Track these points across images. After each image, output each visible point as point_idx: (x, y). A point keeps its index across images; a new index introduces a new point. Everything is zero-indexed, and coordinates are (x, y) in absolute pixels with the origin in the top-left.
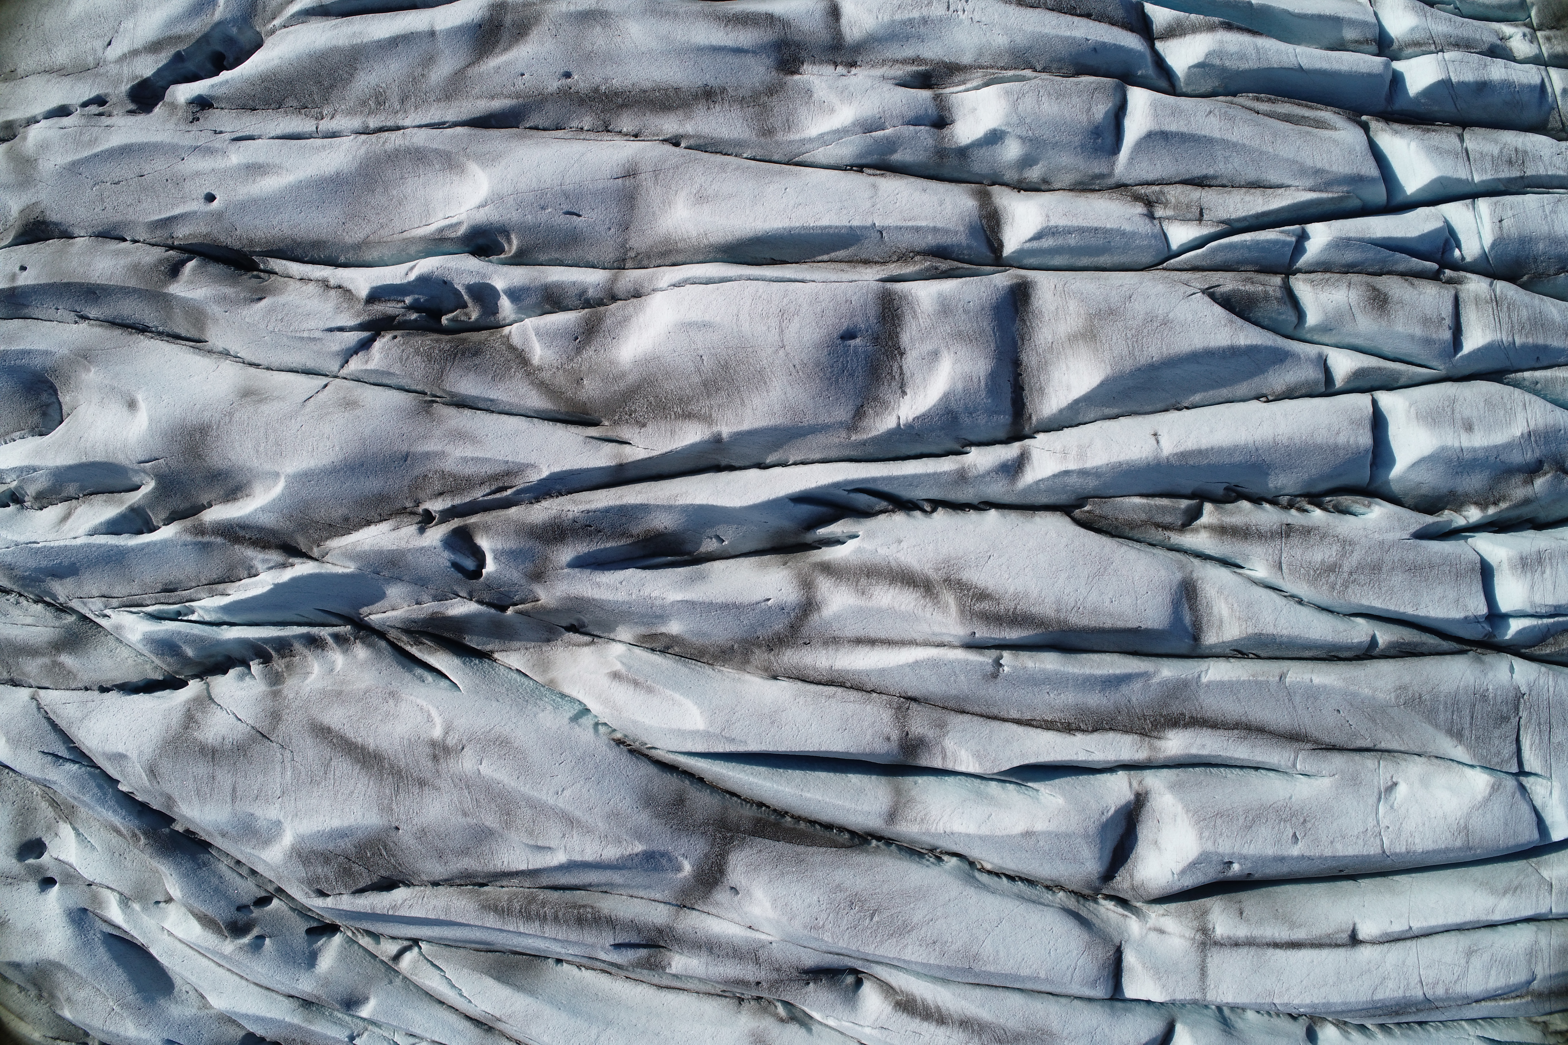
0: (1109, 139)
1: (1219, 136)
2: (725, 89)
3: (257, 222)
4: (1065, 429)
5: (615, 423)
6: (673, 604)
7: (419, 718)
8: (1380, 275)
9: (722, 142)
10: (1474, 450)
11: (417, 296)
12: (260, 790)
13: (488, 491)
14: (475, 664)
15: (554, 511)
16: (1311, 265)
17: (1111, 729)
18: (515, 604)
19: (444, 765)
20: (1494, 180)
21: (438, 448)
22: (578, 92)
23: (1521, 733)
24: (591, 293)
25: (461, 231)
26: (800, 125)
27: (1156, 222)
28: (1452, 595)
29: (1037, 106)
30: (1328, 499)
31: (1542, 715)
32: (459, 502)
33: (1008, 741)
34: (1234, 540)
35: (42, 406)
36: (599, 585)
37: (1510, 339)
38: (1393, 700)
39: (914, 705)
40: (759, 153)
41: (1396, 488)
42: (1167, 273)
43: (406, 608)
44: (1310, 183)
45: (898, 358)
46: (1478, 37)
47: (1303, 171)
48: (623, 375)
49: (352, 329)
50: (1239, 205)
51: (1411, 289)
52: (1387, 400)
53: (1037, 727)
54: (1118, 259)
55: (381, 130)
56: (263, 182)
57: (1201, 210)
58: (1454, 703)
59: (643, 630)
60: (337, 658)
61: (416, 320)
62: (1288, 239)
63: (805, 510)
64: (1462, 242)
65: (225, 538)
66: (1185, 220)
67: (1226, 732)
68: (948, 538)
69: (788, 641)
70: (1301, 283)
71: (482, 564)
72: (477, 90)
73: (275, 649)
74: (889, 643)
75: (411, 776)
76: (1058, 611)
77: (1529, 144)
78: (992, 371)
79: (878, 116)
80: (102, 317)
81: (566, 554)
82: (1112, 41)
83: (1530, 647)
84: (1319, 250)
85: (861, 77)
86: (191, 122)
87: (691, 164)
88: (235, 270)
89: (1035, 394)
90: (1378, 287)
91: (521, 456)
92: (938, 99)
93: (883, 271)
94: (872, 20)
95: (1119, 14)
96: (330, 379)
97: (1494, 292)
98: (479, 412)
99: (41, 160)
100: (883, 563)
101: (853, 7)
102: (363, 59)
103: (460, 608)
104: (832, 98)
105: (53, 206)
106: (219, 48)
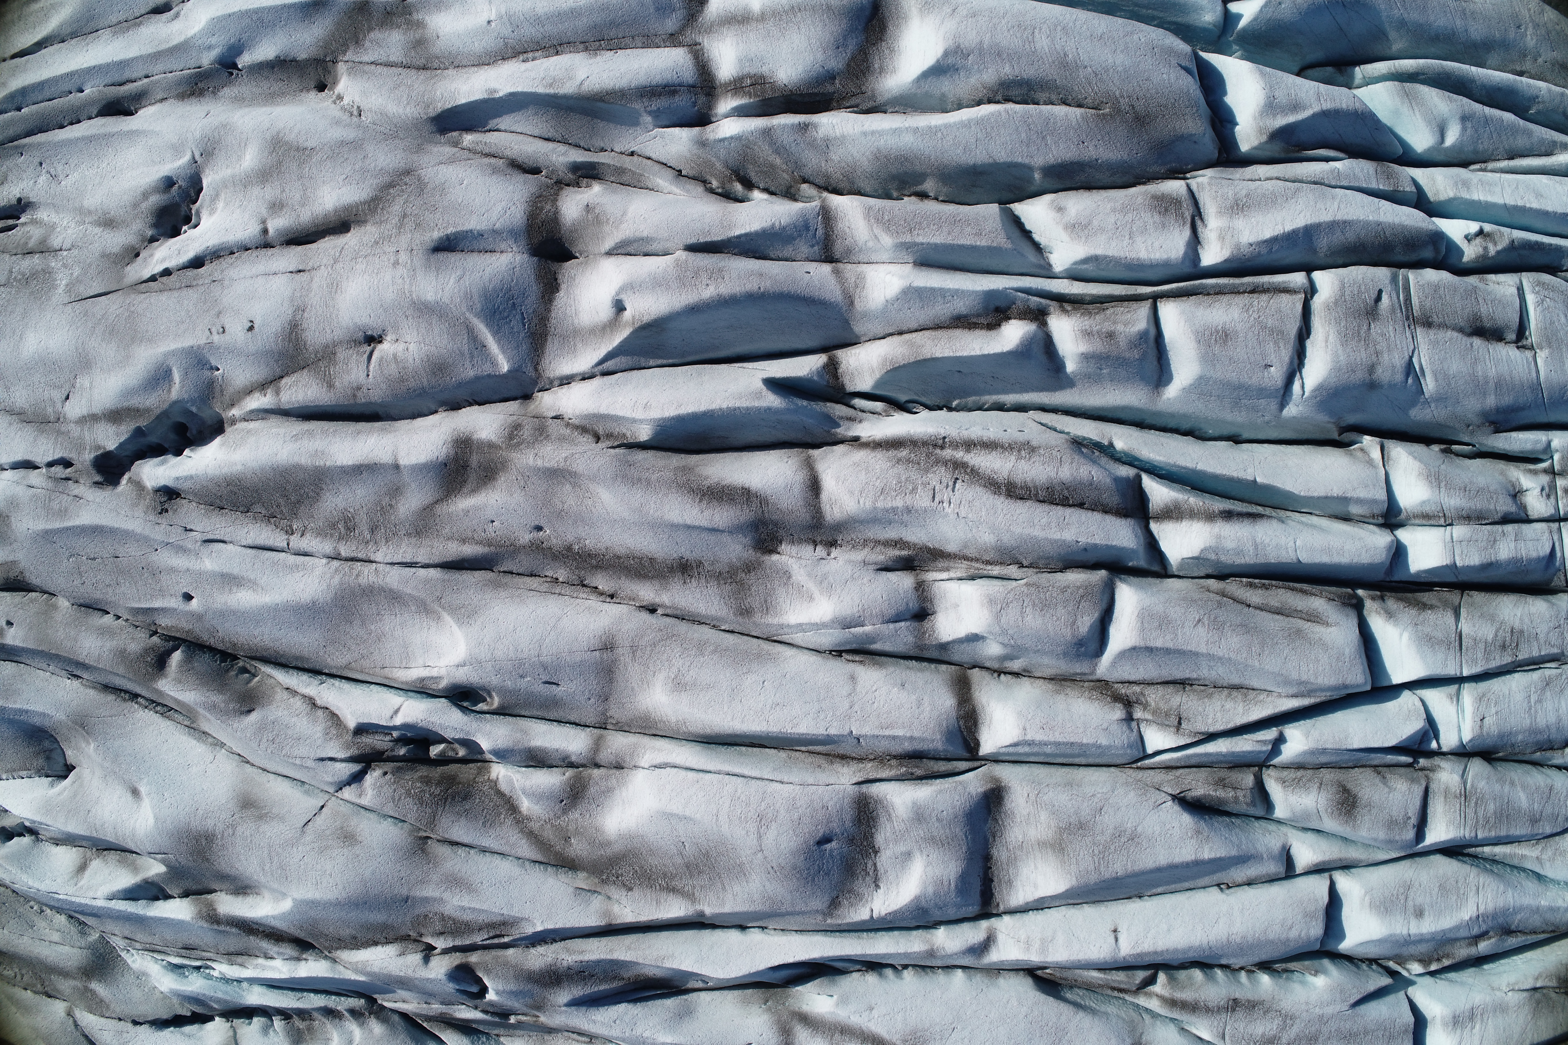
0: (1093, 646)
1: (1205, 651)
2: (701, 562)
3: (238, 629)
4: (1031, 912)
5: (604, 882)
8: (1352, 768)
9: (699, 615)
10: (1422, 935)
11: (403, 734)
13: (486, 937)
15: (550, 959)
16: (1286, 764)
18: (518, 1015)
21: (436, 894)
22: (550, 548)
24: (574, 758)
25: (444, 683)
26: (778, 608)
27: (1134, 724)
29: (1020, 619)
30: (1277, 966)
32: (460, 944)
34: (1182, 1011)
35: (45, 751)
36: (594, 1022)
37: (1473, 834)
40: (738, 628)
41: (1346, 952)
42: (1140, 774)
43: (417, 1006)
44: (1293, 690)
45: (873, 856)
46: (1492, 507)
47: (1287, 682)
48: (609, 844)
49: (342, 760)
50: (1218, 714)
51: (1382, 785)
52: (1345, 883)
54: (1091, 761)
55: (352, 559)
56: (240, 595)
57: (1180, 718)
60: (354, 1029)
61: (404, 755)
62: (1264, 748)
63: (784, 973)
64: (1441, 733)
65: (240, 930)
66: (1163, 725)
68: (916, 1007)
70: (1273, 781)
71: (484, 990)
72: (447, 531)
73: (294, 1015)
77: (1526, 620)
78: (963, 873)
79: (857, 615)
80: (94, 681)
81: (563, 996)
82: (1104, 542)
84: (1294, 755)
85: (841, 563)
86: (160, 513)
87: (668, 642)
88: (221, 662)
89: (1004, 885)
90: (1349, 786)
91: (516, 909)
92: (921, 587)
93: (860, 771)
94: (853, 503)
95: (1114, 500)
96: (327, 797)
97: (1465, 783)
98: (472, 851)
99: (13, 519)
100: (856, 1026)
101: (834, 483)
102: (328, 482)
103: (465, 1013)
104: (811, 585)
105: (32, 568)
106: (180, 419)
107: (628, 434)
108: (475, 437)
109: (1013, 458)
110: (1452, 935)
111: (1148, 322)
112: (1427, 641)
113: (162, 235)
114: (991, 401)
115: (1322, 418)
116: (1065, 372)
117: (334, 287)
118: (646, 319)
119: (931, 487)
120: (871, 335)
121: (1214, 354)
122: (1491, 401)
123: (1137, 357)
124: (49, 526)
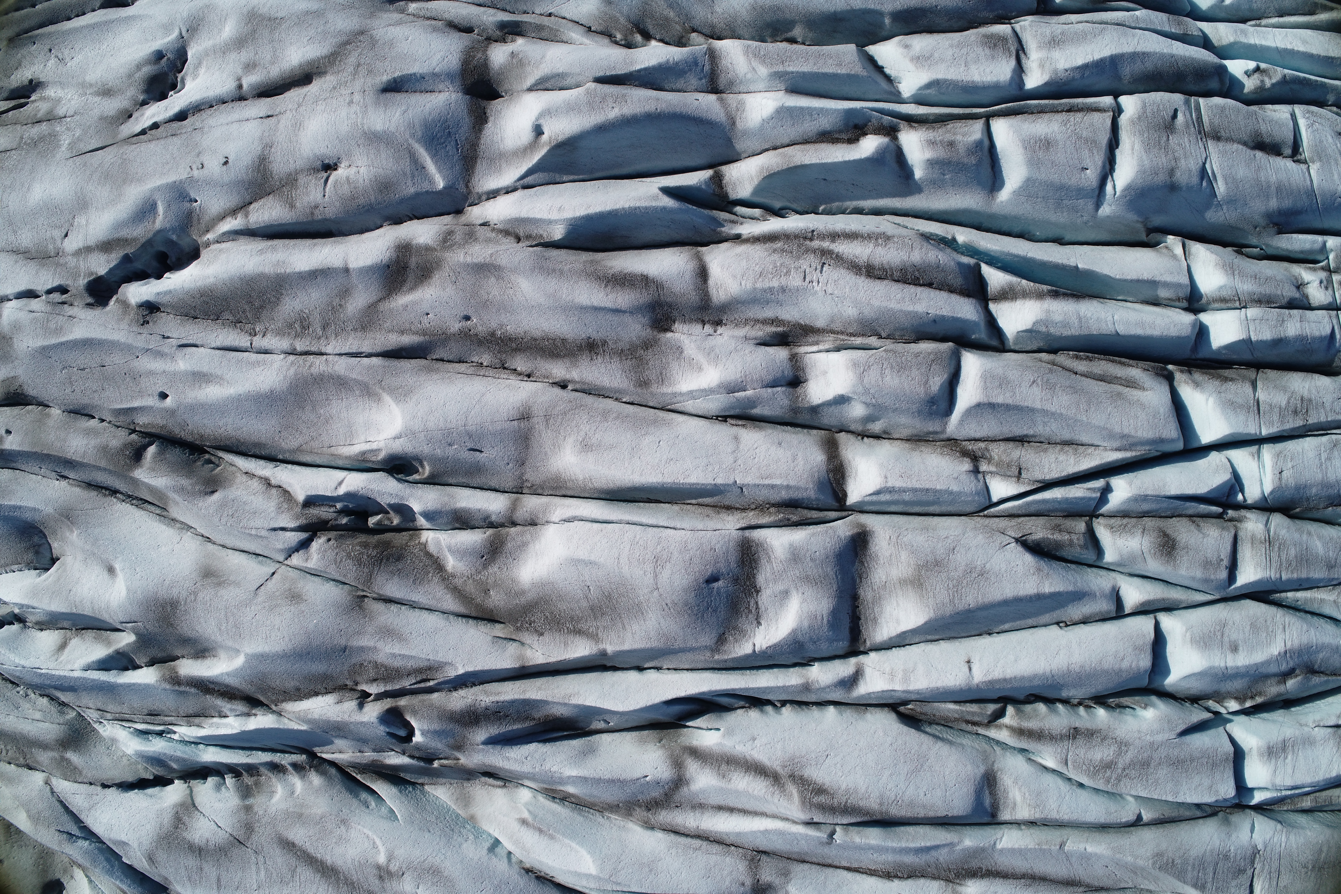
0: (943, 405)
1: (1039, 407)
2: (605, 342)
3: (206, 421)
4: (894, 649)
5: (518, 629)
6: (569, 777)
7: (366, 844)
8: (1171, 517)
9: (603, 388)
10: (1237, 668)
11: (346, 504)
12: (240, 883)
13: (414, 681)
14: (409, 792)
15: (470, 700)
16: (1113, 512)
17: (922, 876)
18: (441, 759)
19: (388, 884)
20: (1279, 431)
21: (371, 644)
22: (476, 335)
23: (1255, 880)
24: (493, 518)
25: (381, 456)
26: (672, 379)
27: (980, 476)
28: (1206, 782)
29: (880, 379)
30: (1111, 700)
31: (1273, 865)
32: (390, 689)
33: (839, 886)
34: (1030, 740)
35: (34, 546)
36: (508, 759)
37: (1278, 576)
38: (1150, 865)
39: (764, 857)
40: (637, 400)
41: (1170, 689)
42: (987, 521)
43: (351, 754)
44: (1117, 444)
45: (755, 595)
46: (1279, 292)
47: (1111, 436)
48: (523, 592)
49: (292, 530)
50: (1053, 465)
51: (1197, 532)
52: (1168, 622)
53: (862, 873)
54: (944, 509)
55: (307, 353)
56: (208, 390)
57: (1020, 469)
58: (1201, 864)
59: (545, 786)
60: (296, 782)
61: (346, 524)
62: (1094, 495)
63: (677, 709)
64: (1246, 486)
65: (198, 689)
66: (1005, 476)
67: (1015, 881)
68: (794, 737)
69: (663, 804)
70: (1102, 528)
71: (411, 733)
72: (387, 325)
73: (244, 770)
74: (744, 812)
75: (362, 888)
76: (881, 804)
77: (1314, 391)
78: (834, 609)
79: (740, 380)
80: (80, 479)
81: (480, 735)
82: (950, 314)
83: (1271, 805)
84: (1120, 502)
85: (726, 338)
86: (142, 325)
87: (577, 411)
88: (190, 455)
89: (870, 623)
90: (1169, 531)
91: (440, 655)
92: (794, 359)
93: (743, 519)
94: (736, 286)
95: (958, 281)
96: (278, 565)
97: (1269, 531)
98: (403, 608)
99: (15, 340)
100: (740, 756)
101: (719, 270)
102: (288, 287)
103: (395, 759)
104: (700, 358)
105: (30, 382)
106: (162, 249)
107: (545, 236)
108: (414, 242)
109: (871, 245)
110: (1264, 670)
111: (982, 133)
112: (1230, 406)
113: (151, 99)
114: (852, 207)
115: (1132, 217)
116: (914, 179)
117: (298, 126)
118: (561, 138)
119: (802, 269)
120: (750, 152)
121: (1039, 159)
122: (1274, 204)
123: (974, 162)
124: (46, 343)
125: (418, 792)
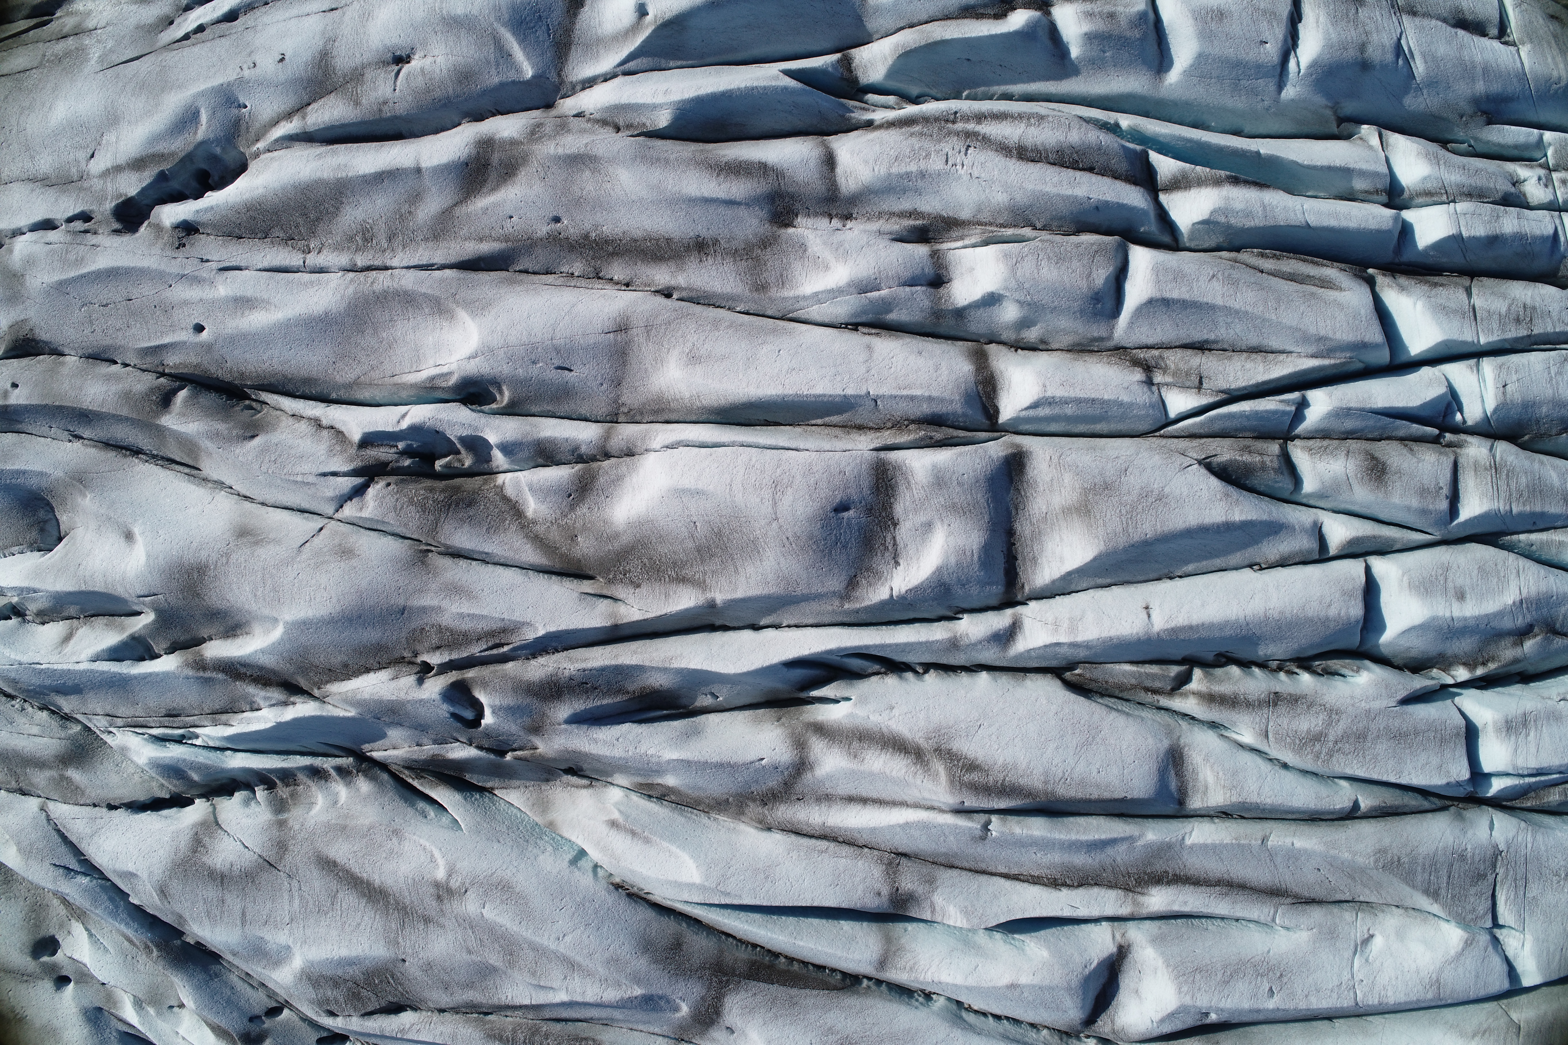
0: (1109, 304)
1: (1221, 303)
2: (717, 240)
3: (248, 356)
4: (1057, 597)
5: (610, 582)
6: (669, 762)
7: (423, 858)
8: (1380, 440)
9: (714, 295)
10: (1465, 619)
11: (409, 442)
12: (269, 916)
13: (485, 647)
14: (476, 799)
15: (551, 669)
16: (1310, 432)
17: (1096, 884)
18: (515, 750)
19: (448, 906)
20: (1500, 341)
21: (435, 603)
22: (567, 238)
23: (1497, 888)
24: (584, 449)
25: (453, 381)
26: (794, 282)
27: (1155, 388)
28: (1435, 761)
29: (1036, 271)
30: (1317, 663)
31: (1518, 871)
32: (456, 657)
33: (995, 896)
34: (1222, 708)
35: (39, 523)
36: (596, 741)
37: (1508, 508)
38: (1372, 863)
39: (904, 861)
40: (753, 308)
41: (1385, 651)
42: (1164, 441)
43: (407, 749)
44: (1312, 349)
45: (892, 529)
46: (1492, 185)
47: (1306, 339)
48: (617, 535)
49: (345, 474)
50: (1239, 373)
51: (1410, 456)
52: (1381, 567)
53: (1024, 881)
54: (1114, 427)
55: (369, 269)
56: (252, 317)
57: (1201, 378)
58: (1432, 864)
59: (640, 780)
60: (341, 790)
61: (409, 466)
62: (1288, 408)
63: (799, 673)
64: (1464, 404)
65: (227, 675)
66: (1184, 387)
67: (1208, 889)
68: (939, 705)
69: (782, 797)
70: (1299, 451)
71: (480, 715)
72: (464, 232)
73: (278, 778)
74: (880, 802)
75: (416, 913)
76: (1046, 782)
77: (1538, 299)
78: (986, 544)
79: (873, 277)
80: (96, 438)
81: (563, 711)
82: (1115, 200)
83: (1512, 800)
84: (1318, 419)
85: (856, 232)
86: (178, 248)
87: (683, 320)
88: (227, 400)
89: (1028, 563)
90: (1377, 455)
91: (517, 614)
92: (935, 255)
93: (877, 438)
94: (868, 172)
95: (1123, 166)
96: (327, 521)
97: (1494, 457)
98: (474, 563)
99: (28, 276)
100: (875, 729)
101: (849, 156)
102: (349, 194)
103: (460, 752)
104: (827, 255)
105: (42, 324)
106: (203, 166)
107: (648, 124)
108: (497, 137)
109: (1023, 125)
110: (1497, 624)
111: (1146, 5)
112: (1442, 311)
114: (999, 92)
115: (1320, 100)
116: (1070, 59)
117: (366, 16)
118: (668, 16)
119: (944, 152)
120: (883, 31)
121: (1211, 31)
122: (1480, 87)
123: (1137, 36)
124: (64, 277)
125: (487, 800)
